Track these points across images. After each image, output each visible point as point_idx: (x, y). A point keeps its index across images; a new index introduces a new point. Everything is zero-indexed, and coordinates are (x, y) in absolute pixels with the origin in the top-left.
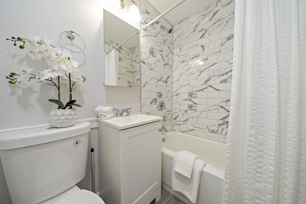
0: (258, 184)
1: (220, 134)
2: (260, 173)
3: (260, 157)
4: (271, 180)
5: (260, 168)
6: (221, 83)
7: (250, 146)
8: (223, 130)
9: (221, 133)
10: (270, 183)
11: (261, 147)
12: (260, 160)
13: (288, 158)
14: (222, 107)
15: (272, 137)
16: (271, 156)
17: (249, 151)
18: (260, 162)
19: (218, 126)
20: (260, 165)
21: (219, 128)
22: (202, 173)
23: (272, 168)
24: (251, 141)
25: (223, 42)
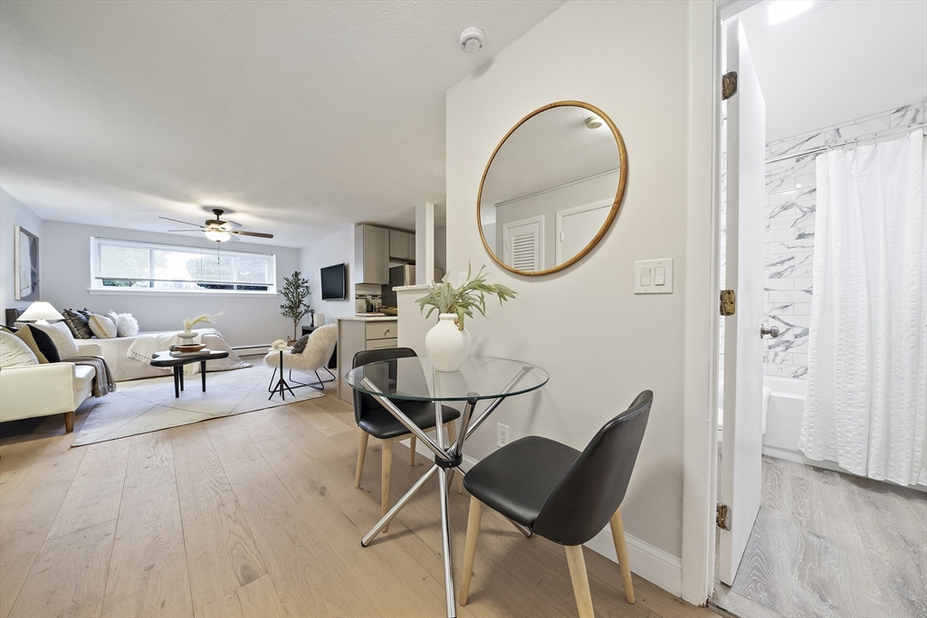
0: (850, 386)
1: (771, 361)
2: (851, 374)
3: (852, 359)
4: (863, 378)
5: (851, 370)
6: (771, 277)
7: (840, 349)
8: (776, 355)
9: (774, 360)
10: (863, 381)
11: (852, 350)
12: (851, 362)
13: (879, 356)
14: (774, 317)
15: (863, 353)
16: (863, 356)
17: (839, 355)
18: (851, 364)
19: (767, 349)
20: (852, 367)
21: (768, 353)
22: (770, 398)
23: (864, 367)
24: (841, 345)
25: (775, 213)
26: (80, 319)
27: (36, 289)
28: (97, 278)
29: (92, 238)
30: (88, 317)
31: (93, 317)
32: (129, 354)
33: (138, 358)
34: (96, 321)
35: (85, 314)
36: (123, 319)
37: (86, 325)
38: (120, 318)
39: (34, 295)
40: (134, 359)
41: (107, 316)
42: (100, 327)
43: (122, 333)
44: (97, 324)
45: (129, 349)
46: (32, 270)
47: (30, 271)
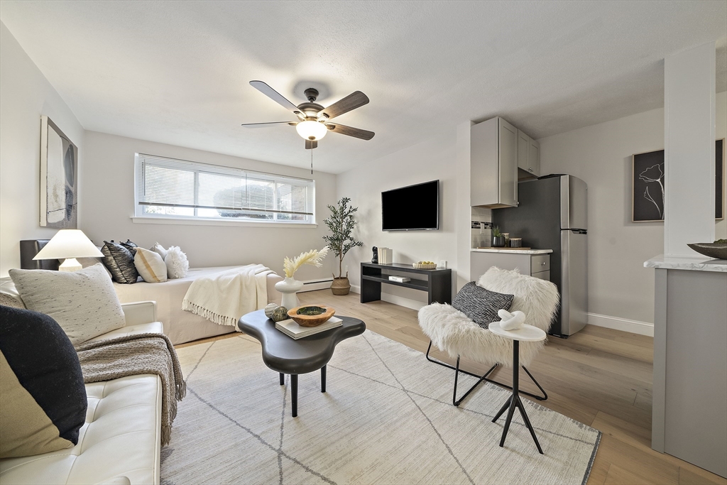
26: (124, 255)
27: (72, 213)
28: (140, 203)
29: (137, 155)
30: (134, 253)
31: (140, 252)
32: (185, 306)
33: (195, 311)
34: (143, 258)
35: (129, 248)
36: (174, 255)
37: (131, 263)
38: (170, 253)
39: (70, 221)
40: (191, 312)
41: (153, 249)
42: (148, 267)
43: (172, 273)
44: (145, 262)
45: (186, 298)
46: (67, 187)
47: (64, 187)
